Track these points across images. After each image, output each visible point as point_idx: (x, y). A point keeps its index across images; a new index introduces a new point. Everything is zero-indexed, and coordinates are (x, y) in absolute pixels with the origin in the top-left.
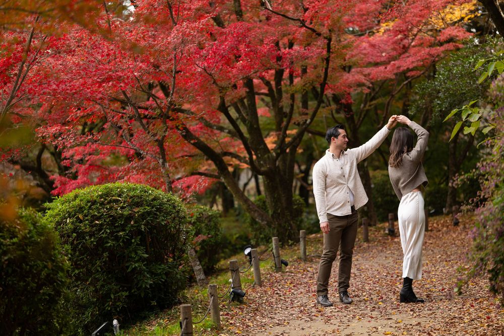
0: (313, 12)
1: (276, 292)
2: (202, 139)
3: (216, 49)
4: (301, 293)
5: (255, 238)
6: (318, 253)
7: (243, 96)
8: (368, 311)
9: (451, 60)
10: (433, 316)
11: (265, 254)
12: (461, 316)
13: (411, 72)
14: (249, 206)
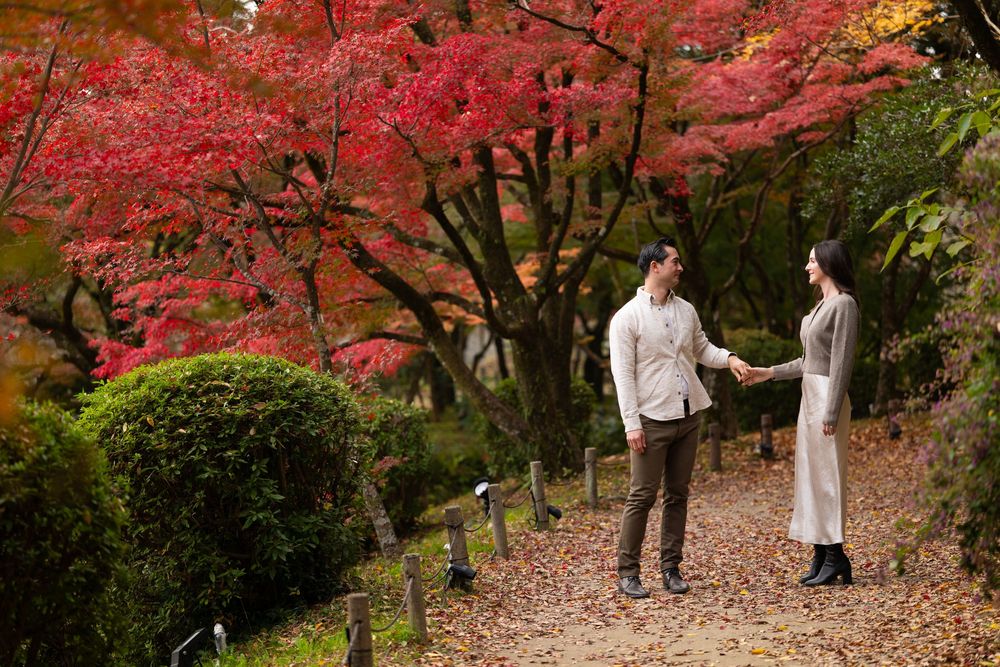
0: (612, 13)
1: (537, 570)
2: (391, 267)
3: (419, 87)
4: (588, 571)
5: (496, 462)
6: (621, 493)
7: (473, 182)
8: (719, 607)
9: (885, 110)
10: (848, 617)
11: (517, 494)
12: (904, 617)
13: (806, 134)
14: (484, 399)
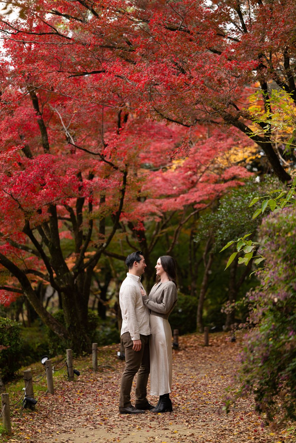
0: (112, 148)
1: (66, 400)
2: (8, 257)
3: (23, 177)
4: (89, 401)
5: (53, 348)
6: (109, 364)
7: (47, 221)
8: (148, 421)
9: (232, 196)
10: (206, 427)
11: (61, 363)
12: (231, 428)
13: (198, 205)
14: (48, 319)
